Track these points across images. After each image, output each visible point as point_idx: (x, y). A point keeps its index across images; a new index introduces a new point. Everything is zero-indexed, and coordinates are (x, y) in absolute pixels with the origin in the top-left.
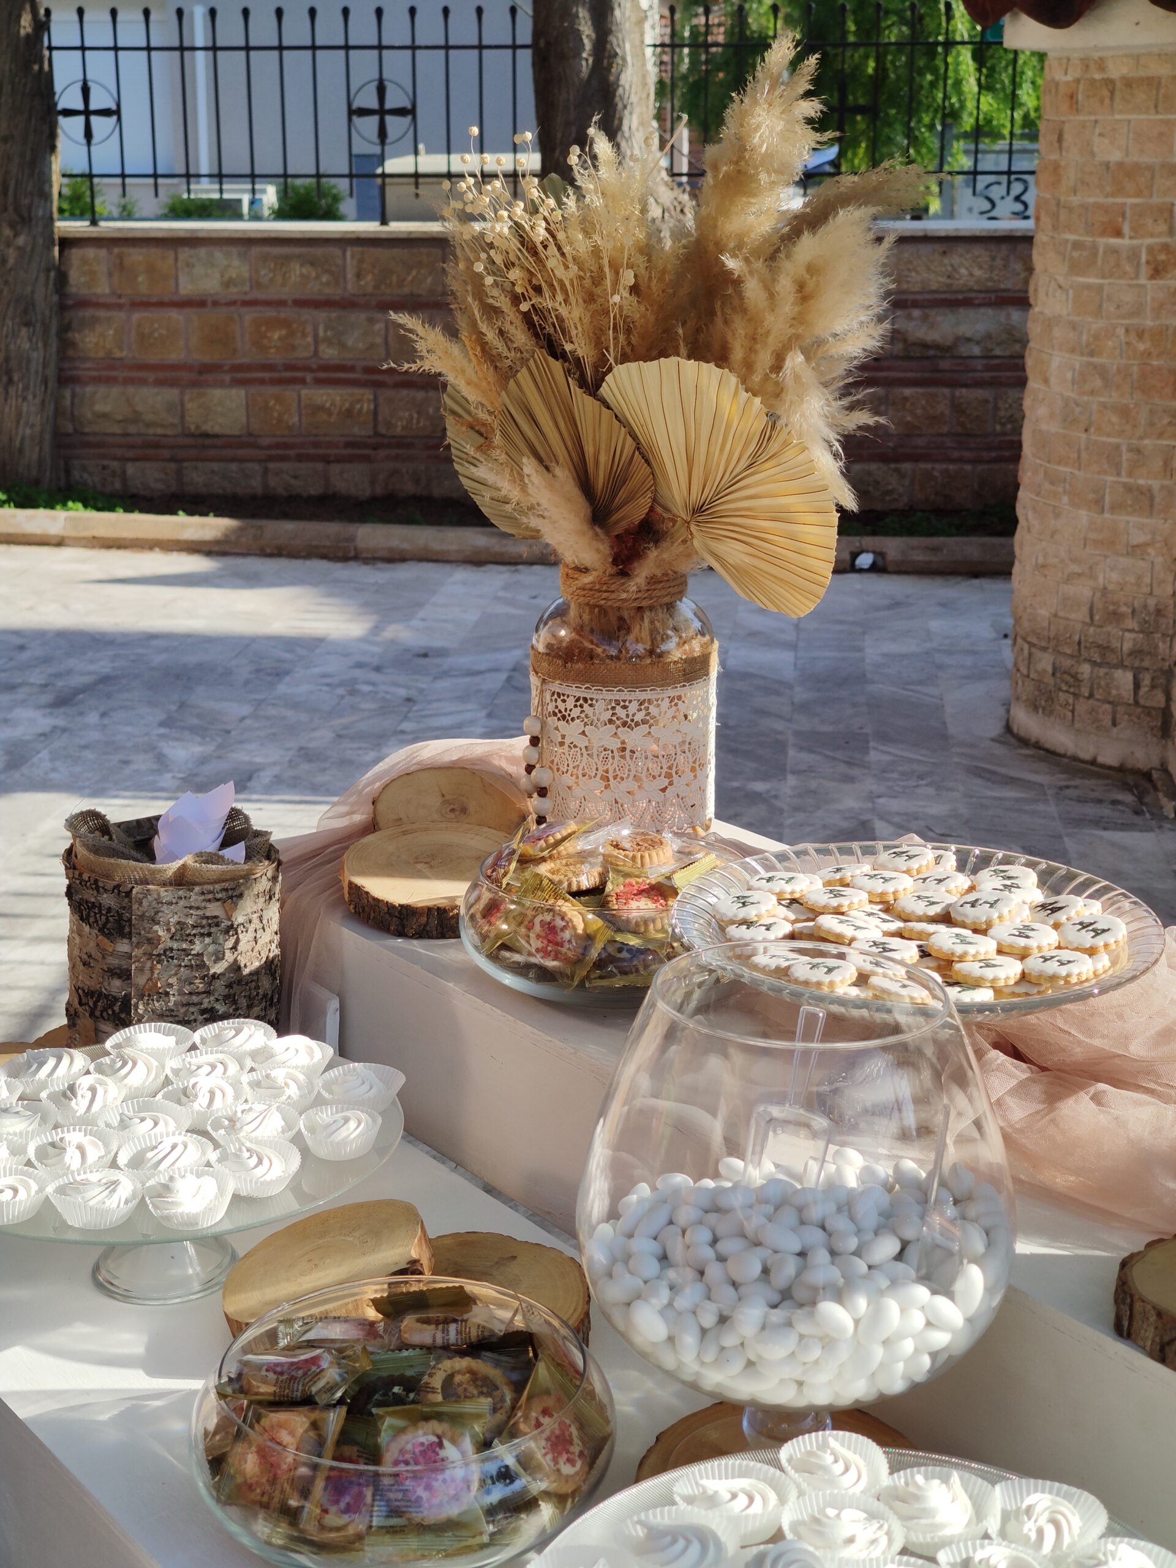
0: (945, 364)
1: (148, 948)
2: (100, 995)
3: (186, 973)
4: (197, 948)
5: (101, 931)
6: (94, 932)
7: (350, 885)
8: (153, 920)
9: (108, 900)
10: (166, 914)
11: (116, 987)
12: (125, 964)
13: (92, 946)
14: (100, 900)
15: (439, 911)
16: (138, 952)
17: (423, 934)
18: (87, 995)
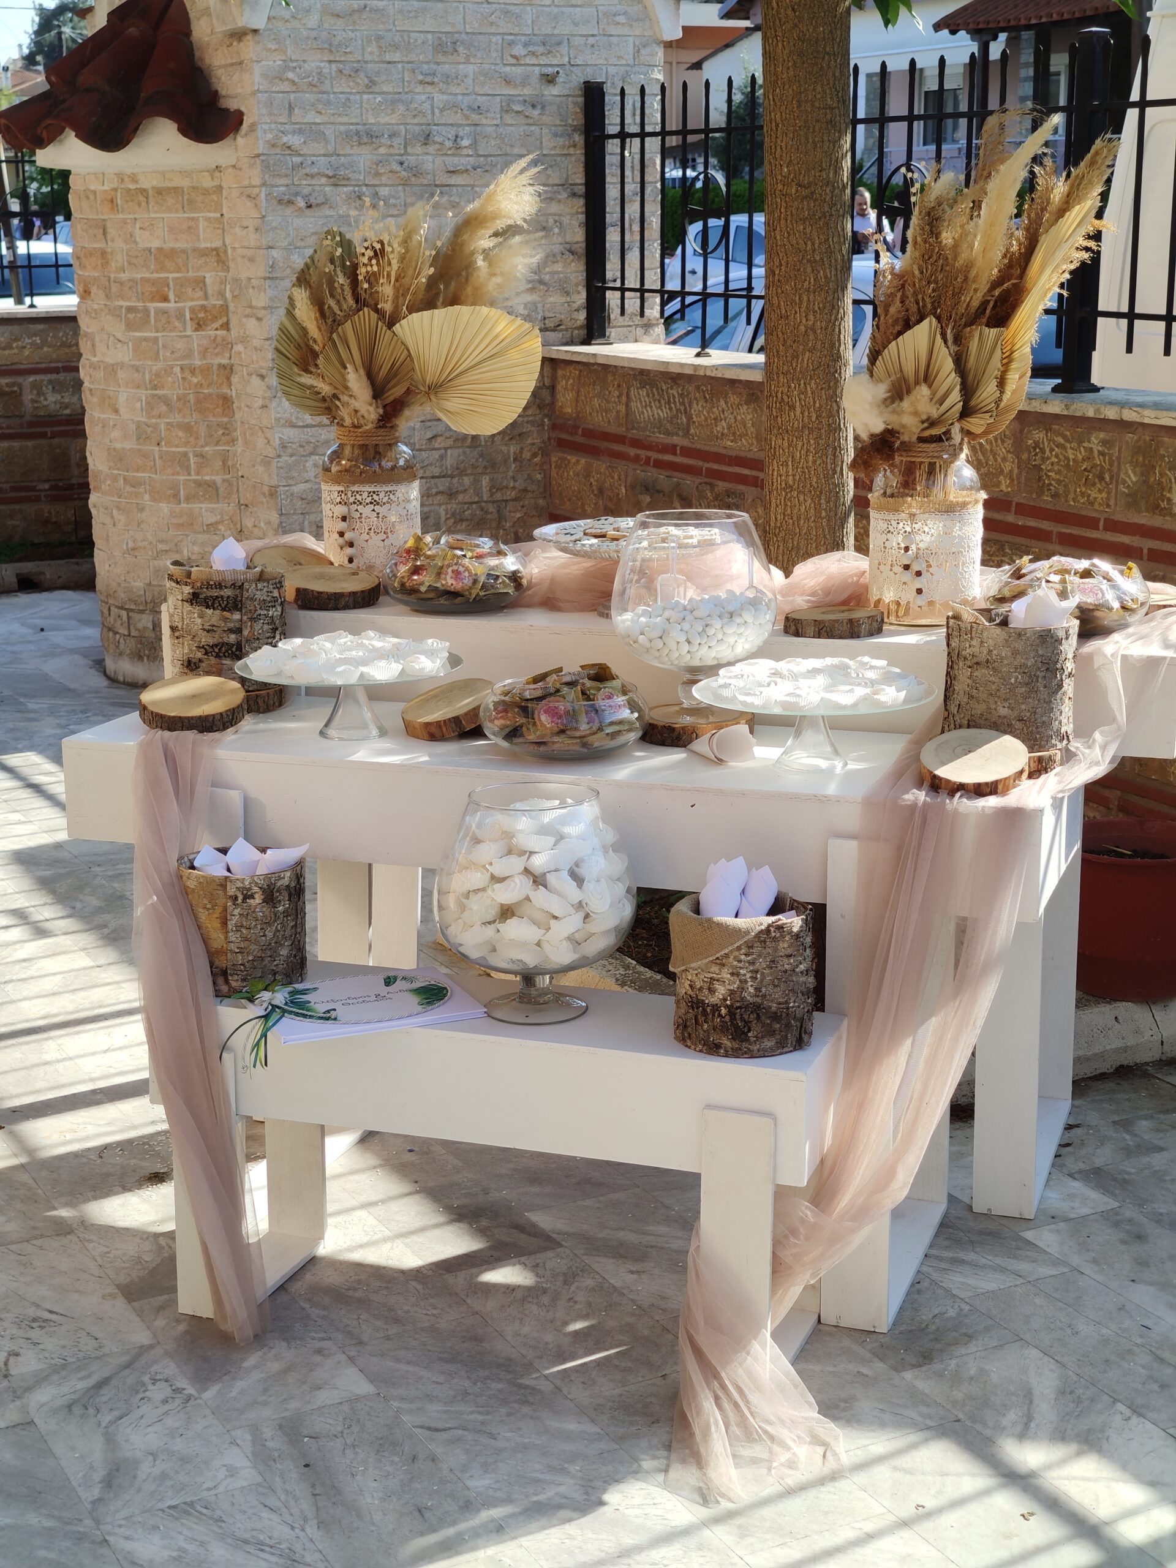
1: (249, 615)
2: (223, 644)
3: (266, 627)
4: (271, 613)
5: (223, 610)
6: (218, 612)
7: (298, 590)
8: (252, 599)
9: (228, 592)
10: (259, 595)
11: (233, 638)
12: (237, 625)
13: (214, 620)
14: (222, 593)
15: (354, 593)
16: (245, 618)
17: (346, 607)
18: (212, 647)
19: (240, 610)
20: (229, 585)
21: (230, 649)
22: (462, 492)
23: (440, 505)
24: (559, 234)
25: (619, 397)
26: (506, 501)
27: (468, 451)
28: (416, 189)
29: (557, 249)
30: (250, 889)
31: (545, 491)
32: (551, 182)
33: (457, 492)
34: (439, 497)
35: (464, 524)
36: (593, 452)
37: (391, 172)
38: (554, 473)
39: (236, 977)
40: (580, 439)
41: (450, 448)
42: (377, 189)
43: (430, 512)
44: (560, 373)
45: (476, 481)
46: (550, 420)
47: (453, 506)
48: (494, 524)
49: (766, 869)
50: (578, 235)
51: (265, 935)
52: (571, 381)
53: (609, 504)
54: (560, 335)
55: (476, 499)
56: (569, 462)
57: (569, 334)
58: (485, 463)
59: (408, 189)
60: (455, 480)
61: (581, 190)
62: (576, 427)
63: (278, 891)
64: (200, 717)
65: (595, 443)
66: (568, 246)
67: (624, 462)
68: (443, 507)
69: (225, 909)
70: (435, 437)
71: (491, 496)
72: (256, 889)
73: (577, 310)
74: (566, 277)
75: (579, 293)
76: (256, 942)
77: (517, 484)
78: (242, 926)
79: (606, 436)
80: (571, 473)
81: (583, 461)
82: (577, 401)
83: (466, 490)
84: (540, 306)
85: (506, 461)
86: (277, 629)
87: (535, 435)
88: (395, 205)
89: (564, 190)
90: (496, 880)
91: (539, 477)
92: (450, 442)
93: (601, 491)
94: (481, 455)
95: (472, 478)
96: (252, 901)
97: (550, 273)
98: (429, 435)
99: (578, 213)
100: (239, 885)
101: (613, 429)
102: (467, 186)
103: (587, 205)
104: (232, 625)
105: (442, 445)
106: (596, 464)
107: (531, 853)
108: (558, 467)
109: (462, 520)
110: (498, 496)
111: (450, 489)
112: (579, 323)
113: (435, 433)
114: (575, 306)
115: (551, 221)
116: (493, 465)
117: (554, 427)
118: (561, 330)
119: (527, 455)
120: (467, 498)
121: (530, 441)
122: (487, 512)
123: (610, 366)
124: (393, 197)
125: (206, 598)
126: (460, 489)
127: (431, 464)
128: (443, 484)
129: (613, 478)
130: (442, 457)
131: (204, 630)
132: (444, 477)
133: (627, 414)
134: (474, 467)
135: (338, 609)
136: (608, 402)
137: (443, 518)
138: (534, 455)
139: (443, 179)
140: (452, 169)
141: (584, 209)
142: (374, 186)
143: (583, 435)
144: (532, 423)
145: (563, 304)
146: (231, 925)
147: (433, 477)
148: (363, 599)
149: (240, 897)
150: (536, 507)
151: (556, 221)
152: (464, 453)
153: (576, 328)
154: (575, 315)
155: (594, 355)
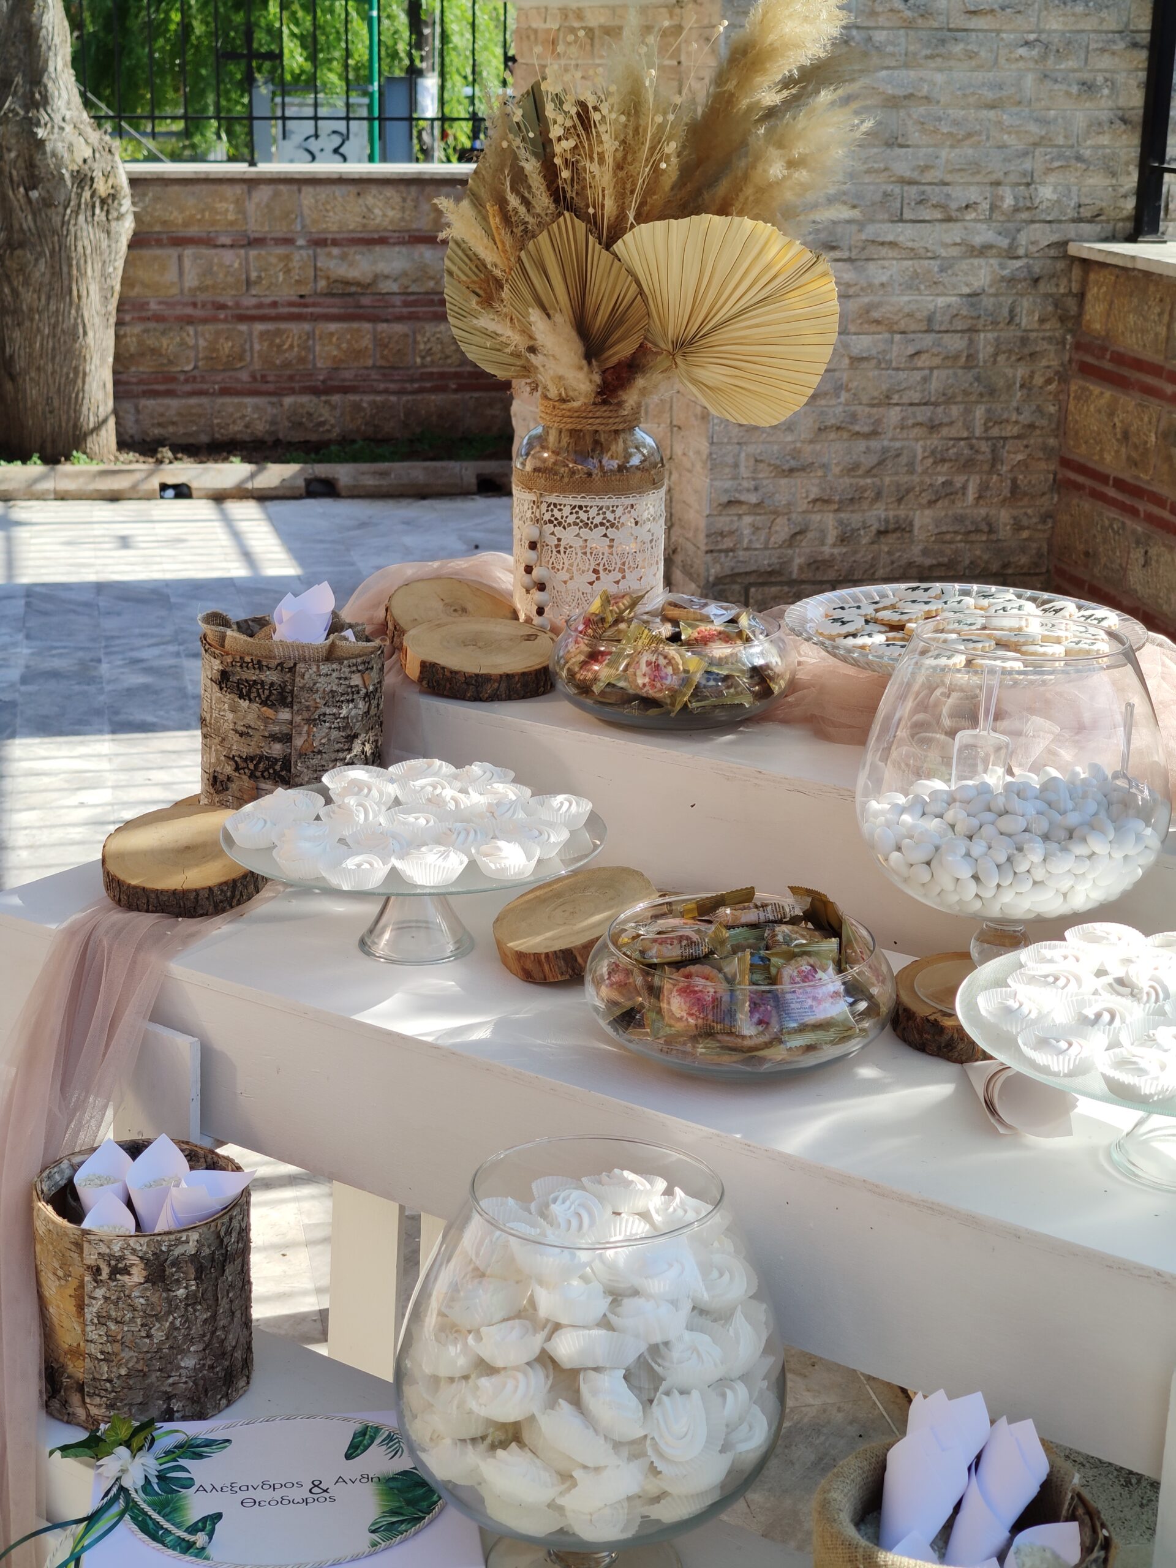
0: (366, 301)
1: (306, 715)
2: (261, 758)
3: (335, 734)
4: (344, 712)
5: (264, 703)
6: (255, 706)
7: (423, 664)
8: (312, 690)
9: (271, 676)
10: (323, 684)
11: (277, 749)
12: (285, 729)
13: (251, 719)
14: (263, 677)
15: (508, 677)
16: (298, 719)
17: (494, 697)
18: (245, 760)
19: (290, 705)
20: (274, 663)
21: (272, 766)
22: (946, 425)
23: (917, 440)
24: (1109, 97)
25: (1160, 314)
26: (1005, 439)
27: (960, 372)
28: (923, 34)
29: (1105, 116)
30: (122, 1258)
31: (1058, 428)
32: (1105, 27)
33: (941, 425)
34: (916, 430)
35: (947, 465)
36: (1120, 382)
37: (891, 10)
38: (1071, 407)
39: (97, 1400)
40: (1107, 365)
41: (937, 368)
42: (871, 32)
43: (902, 448)
44: (1092, 276)
45: (968, 411)
46: (1073, 336)
47: (935, 441)
48: (986, 467)
49: (1029, 1424)
50: (1135, 99)
51: (149, 1336)
52: (1104, 289)
53: (1134, 455)
54: (1098, 228)
55: (965, 435)
56: (1091, 393)
57: (1110, 227)
58: (981, 389)
59: (911, 33)
60: (940, 409)
61: (1145, 38)
62: (1104, 349)
63: (173, 1265)
64: (174, 892)
65: (1125, 372)
66: (1120, 113)
67: (1157, 401)
68: (921, 443)
69: (81, 1286)
70: (918, 353)
71: (986, 431)
72: (133, 1259)
73: (1125, 196)
74: (1114, 153)
75: (1129, 174)
76: (134, 1347)
77: (1021, 418)
78: (109, 1317)
79: (1139, 364)
80: (1092, 408)
81: (1108, 394)
82: (1108, 315)
83: (952, 423)
84: (1074, 189)
85: (1010, 387)
86: (356, 736)
87: (1052, 355)
88: (893, 55)
89: (1122, 39)
90: (486, 1368)
91: (1052, 409)
92: (937, 361)
93: (1126, 435)
94: (978, 379)
95: (962, 407)
96: (126, 1278)
97: (1092, 147)
98: (911, 350)
99: (1137, 69)
100: (104, 1249)
101: (1149, 355)
102: (991, 31)
103: (1151, 59)
104: (277, 729)
105: (927, 364)
106: (1123, 399)
107: (557, 1327)
108: (1078, 398)
109: (943, 460)
110: (995, 432)
111: (931, 420)
112: (1125, 213)
113: (918, 347)
114: (1123, 191)
115: (1100, 79)
116: (992, 392)
117: (1078, 346)
118: (1101, 222)
119: (1038, 380)
120: (953, 432)
121: (1044, 363)
122: (977, 451)
123: (1152, 274)
124: (892, 43)
125: (239, 682)
126: (946, 420)
127: (908, 388)
128: (923, 414)
129: (1142, 420)
130: (925, 380)
131: (236, 731)
132: (925, 404)
133: (1168, 339)
134: (966, 393)
135: (481, 700)
136: (1146, 319)
137: (920, 457)
138: (1049, 381)
139: (959, 21)
140: (972, 8)
141: (1146, 65)
142: (868, 28)
143: (1111, 360)
144: (1050, 340)
145: (1105, 188)
146: (90, 1313)
147: (911, 404)
148: (525, 685)
149: (105, 1272)
150: (1044, 448)
151: (1106, 80)
152: (955, 374)
153: (1122, 220)
154: (1121, 203)
155: (1133, 258)
